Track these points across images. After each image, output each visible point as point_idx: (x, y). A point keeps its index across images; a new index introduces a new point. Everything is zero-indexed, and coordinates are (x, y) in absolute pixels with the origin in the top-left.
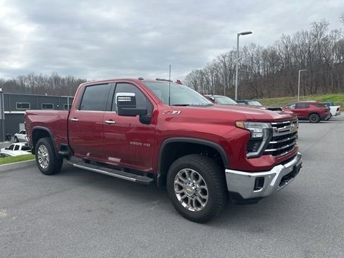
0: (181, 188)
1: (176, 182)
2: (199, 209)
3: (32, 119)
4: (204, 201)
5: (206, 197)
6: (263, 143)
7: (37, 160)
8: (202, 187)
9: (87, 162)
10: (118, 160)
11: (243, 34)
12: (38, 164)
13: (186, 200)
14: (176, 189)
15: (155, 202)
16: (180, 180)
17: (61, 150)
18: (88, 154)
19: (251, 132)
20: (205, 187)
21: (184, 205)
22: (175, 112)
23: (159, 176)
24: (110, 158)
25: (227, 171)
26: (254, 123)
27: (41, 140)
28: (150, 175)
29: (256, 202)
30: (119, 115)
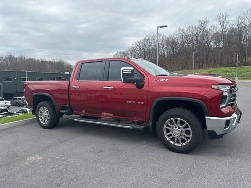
0: (168, 131)
1: (165, 127)
2: (184, 144)
3: (32, 88)
4: (188, 138)
5: (190, 136)
6: (228, 98)
7: (38, 118)
8: (187, 129)
9: (84, 117)
10: (112, 114)
11: (161, 27)
12: (39, 122)
13: (173, 139)
14: (165, 132)
15: (143, 143)
16: (168, 126)
17: (61, 110)
18: (84, 111)
19: (222, 92)
20: (190, 129)
21: (172, 142)
22: (163, 80)
23: (151, 124)
24: (105, 114)
25: (207, 117)
26: (223, 86)
27: (42, 103)
28: (140, 123)
29: (222, 137)
30: (124, 82)
